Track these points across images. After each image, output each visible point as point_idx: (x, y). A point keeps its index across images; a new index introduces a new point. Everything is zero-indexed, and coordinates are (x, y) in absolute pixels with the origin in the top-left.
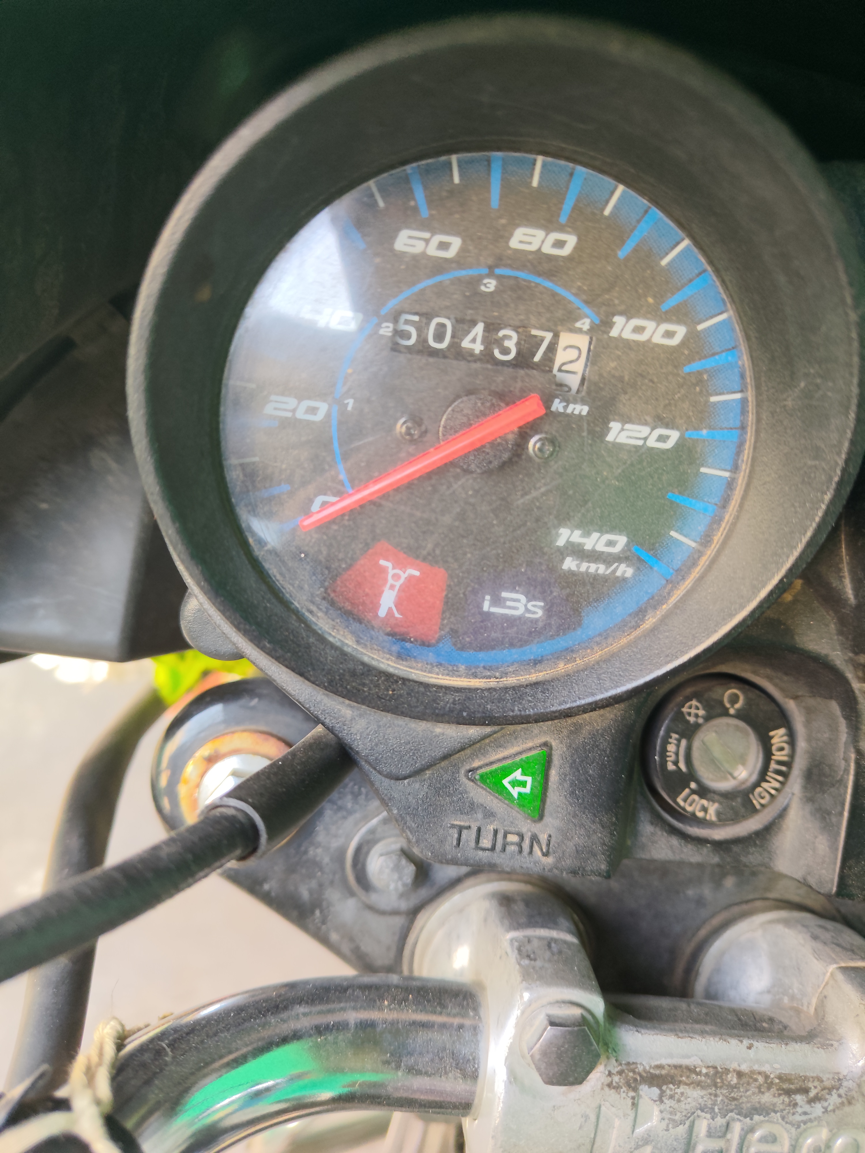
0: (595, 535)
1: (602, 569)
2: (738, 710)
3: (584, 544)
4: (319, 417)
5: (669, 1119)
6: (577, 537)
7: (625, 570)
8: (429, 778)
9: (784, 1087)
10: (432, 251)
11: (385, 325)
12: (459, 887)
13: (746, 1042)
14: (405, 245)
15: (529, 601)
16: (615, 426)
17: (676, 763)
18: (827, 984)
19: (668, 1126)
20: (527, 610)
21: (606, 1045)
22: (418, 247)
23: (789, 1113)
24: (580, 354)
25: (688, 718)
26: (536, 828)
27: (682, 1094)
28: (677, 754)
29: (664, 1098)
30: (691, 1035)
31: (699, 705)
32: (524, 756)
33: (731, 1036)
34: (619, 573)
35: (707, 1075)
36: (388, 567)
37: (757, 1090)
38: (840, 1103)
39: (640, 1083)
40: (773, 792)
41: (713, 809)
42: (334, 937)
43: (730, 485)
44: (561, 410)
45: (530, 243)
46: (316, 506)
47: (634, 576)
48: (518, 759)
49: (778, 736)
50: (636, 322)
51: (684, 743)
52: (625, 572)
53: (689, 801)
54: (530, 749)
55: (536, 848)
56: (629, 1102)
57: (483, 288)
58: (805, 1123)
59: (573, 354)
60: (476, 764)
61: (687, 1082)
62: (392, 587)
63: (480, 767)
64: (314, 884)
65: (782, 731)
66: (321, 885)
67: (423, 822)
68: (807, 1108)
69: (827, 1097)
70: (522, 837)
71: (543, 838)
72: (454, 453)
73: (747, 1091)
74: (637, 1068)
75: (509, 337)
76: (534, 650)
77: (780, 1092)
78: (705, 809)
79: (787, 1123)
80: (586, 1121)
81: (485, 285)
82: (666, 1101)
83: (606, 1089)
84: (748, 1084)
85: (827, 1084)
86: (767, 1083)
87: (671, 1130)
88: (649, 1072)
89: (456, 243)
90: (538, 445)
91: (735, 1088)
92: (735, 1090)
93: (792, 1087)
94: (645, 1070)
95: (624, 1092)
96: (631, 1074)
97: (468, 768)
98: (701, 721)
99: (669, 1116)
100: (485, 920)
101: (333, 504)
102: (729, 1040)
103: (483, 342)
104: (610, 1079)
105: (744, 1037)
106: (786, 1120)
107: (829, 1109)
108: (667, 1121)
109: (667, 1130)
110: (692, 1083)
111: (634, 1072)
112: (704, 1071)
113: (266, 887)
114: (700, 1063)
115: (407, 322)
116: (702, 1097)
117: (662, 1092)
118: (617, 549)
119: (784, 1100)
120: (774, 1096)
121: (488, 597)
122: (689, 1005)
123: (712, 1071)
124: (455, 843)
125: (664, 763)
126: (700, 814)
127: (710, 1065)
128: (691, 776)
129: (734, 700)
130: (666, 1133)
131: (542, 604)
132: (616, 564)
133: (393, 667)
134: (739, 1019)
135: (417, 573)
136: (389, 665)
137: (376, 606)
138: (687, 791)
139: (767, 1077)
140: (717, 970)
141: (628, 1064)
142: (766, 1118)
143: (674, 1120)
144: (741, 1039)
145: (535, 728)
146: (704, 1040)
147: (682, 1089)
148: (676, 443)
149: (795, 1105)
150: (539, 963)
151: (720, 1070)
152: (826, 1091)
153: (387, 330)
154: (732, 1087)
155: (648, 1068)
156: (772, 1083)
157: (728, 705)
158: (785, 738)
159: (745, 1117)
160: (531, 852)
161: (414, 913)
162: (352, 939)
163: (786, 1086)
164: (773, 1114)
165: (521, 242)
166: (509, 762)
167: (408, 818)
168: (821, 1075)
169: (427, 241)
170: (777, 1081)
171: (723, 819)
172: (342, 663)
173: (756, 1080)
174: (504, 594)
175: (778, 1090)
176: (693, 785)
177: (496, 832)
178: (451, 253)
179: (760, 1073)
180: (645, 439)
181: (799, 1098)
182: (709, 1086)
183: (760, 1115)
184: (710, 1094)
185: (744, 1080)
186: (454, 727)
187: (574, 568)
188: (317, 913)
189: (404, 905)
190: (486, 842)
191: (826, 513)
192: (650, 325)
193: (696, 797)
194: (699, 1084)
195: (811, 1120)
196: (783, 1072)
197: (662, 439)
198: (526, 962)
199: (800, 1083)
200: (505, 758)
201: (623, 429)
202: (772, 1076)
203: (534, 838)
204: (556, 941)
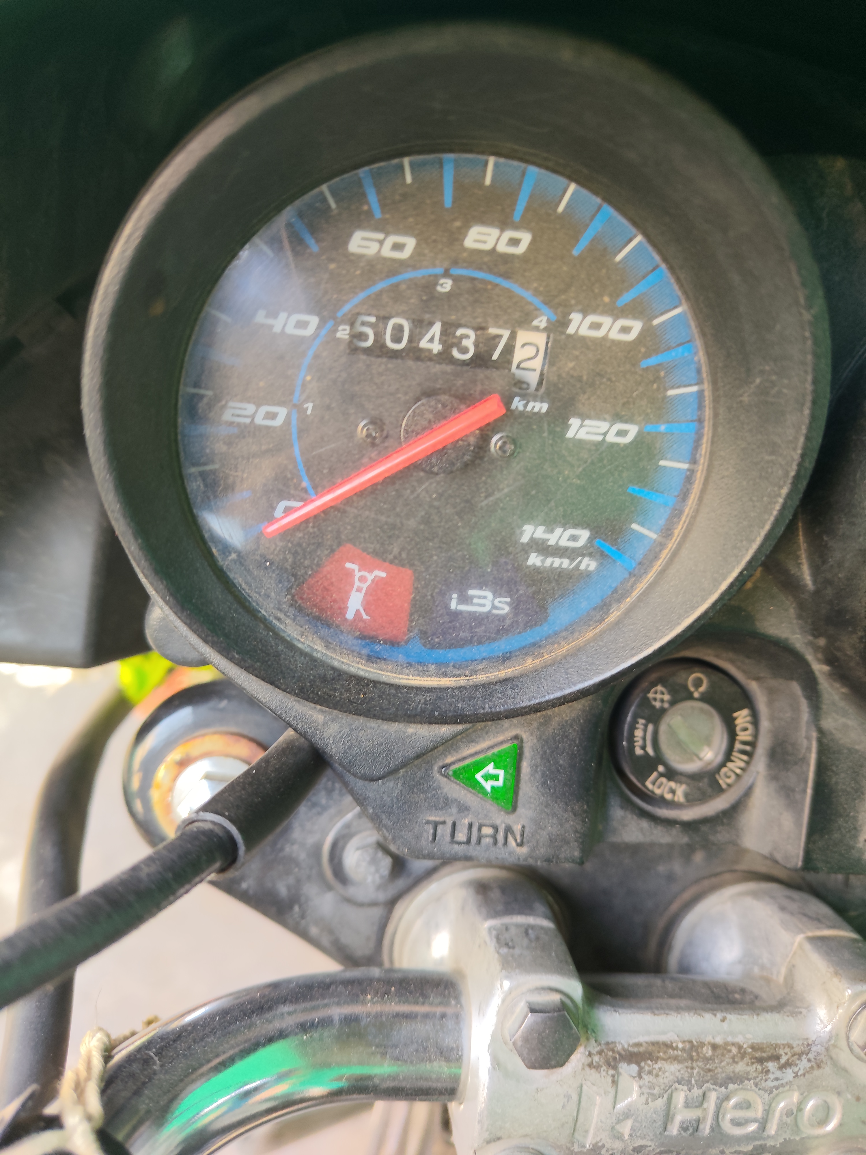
0: (559, 531)
1: (566, 563)
2: (702, 694)
3: (548, 540)
4: (278, 422)
5: (648, 1094)
6: (540, 533)
7: (588, 564)
8: (403, 776)
9: (757, 1055)
10: (387, 252)
11: (341, 327)
12: (435, 876)
13: (719, 1015)
14: (359, 246)
15: (495, 597)
16: (574, 422)
17: (644, 748)
18: (795, 953)
19: (647, 1100)
20: (494, 607)
21: (586, 1026)
22: (372, 249)
23: (761, 1079)
24: (538, 351)
25: (654, 703)
26: (510, 820)
27: (660, 1069)
28: (644, 739)
29: (643, 1074)
30: (667, 1012)
31: (664, 690)
32: (496, 750)
33: (705, 1010)
34: (582, 567)
35: (683, 1050)
36: (354, 571)
37: (731, 1061)
38: (809, 1068)
39: (620, 1062)
40: (738, 771)
41: (681, 791)
42: (314, 931)
43: (689, 478)
44: (521, 408)
45: (485, 242)
46: (279, 512)
47: (597, 569)
48: (489, 753)
49: (742, 717)
50: (592, 318)
51: (650, 727)
52: (588, 565)
53: (657, 783)
54: (502, 743)
55: (510, 839)
56: (610, 1080)
57: (439, 289)
58: (777, 1088)
59: (530, 351)
60: (449, 760)
61: (664, 1057)
62: (359, 590)
63: (453, 763)
64: (291, 880)
65: (745, 712)
66: (298, 881)
67: (399, 820)
68: (778, 1074)
69: (798, 1062)
70: (496, 829)
71: (517, 829)
72: (414, 455)
73: (721, 1062)
74: (616, 1046)
75: (467, 337)
76: (502, 646)
77: (753, 1060)
78: (673, 792)
79: (760, 1089)
80: (568, 1101)
81: (442, 285)
82: (644, 1076)
83: (587, 1069)
84: (723, 1055)
85: (797, 1050)
86: (740, 1053)
87: (650, 1104)
88: (628, 1050)
89: (410, 243)
90: (499, 444)
91: (711, 1059)
92: (711, 1062)
93: (764, 1055)
94: (623, 1049)
95: (604, 1070)
96: (610, 1053)
97: (441, 763)
98: (666, 705)
99: (648, 1091)
100: (463, 908)
101: (296, 509)
102: (704, 1014)
103: (441, 341)
104: (590, 1059)
105: (717, 1010)
106: (759, 1086)
107: (799, 1074)
108: (646, 1095)
109: (647, 1103)
110: (669, 1058)
111: (613, 1051)
112: (680, 1046)
113: (244, 886)
114: (676, 1038)
115: (363, 324)
116: (679, 1071)
117: (641, 1069)
118: (580, 543)
119: (756, 1068)
120: (748, 1065)
121: (455, 596)
122: (663, 981)
123: (688, 1046)
124: (430, 838)
125: (632, 747)
126: (668, 796)
127: (686, 1039)
128: (659, 759)
129: (698, 683)
130: (645, 1106)
131: (508, 600)
132: (580, 558)
133: (363, 670)
134: (712, 992)
135: (383, 575)
136: (359, 668)
137: (343, 610)
138: (655, 774)
139: (740, 1047)
140: (690, 943)
141: (607, 1044)
142: (741, 1086)
143: (653, 1094)
144: (715, 1012)
145: (506, 723)
146: (679, 1016)
147: (660, 1064)
148: (636, 437)
149: (768, 1072)
150: (517, 951)
151: (695, 1043)
152: (797, 1057)
153: (343, 333)
154: (707, 1060)
155: (626, 1046)
156: (745, 1053)
157: (692, 689)
158: (749, 719)
159: (721, 1086)
160: (506, 843)
161: (392, 903)
162: (331, 932)
163: (758, 1055)
164: (746, 1082)
165: (476, 241)
166: (481, 756)
167: (384, 817)
168: (791, 1042)
169: (381, 242)
170: (750, 1050)
171: (691, 800)
172: (312, 669)
173: (730, 1051)
174: (471, 592)
175: (751, 1059)
176: (661, 768)
177: (470, 826)
178: (405, 254)
179: (733, 1044)
180: (605, 434)
181: (771, 1065)
182: (685, 1060)
183: (734, 1084)
184: (687, 1067)
185: (719, 1052)
186: (426, 726)
187: (538, 563)
188: (296, 908)
189: (382, 896)
190: (461, 836)
191: (784, 507)
192: (606, 321)
193: (663, 780)
194: (676, 1059)
195: (782, 1085)
196: (756, 1041)
197: (621, 433)
198: (504, 950)
199: (772, 1051)
200: (477, 753)
201: (581, 426)
202: (745, 1046)
203: (509, 830)
204: (533, 927)
